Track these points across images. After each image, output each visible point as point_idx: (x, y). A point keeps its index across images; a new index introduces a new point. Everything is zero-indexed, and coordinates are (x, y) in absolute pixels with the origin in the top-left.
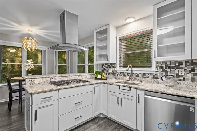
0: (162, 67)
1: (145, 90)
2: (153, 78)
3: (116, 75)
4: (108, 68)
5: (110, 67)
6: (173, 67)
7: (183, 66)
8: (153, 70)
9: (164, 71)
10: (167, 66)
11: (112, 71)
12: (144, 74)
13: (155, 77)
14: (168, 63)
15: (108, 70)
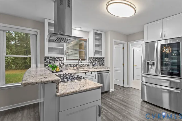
0: (90, 60)
1: (97, 72)
2: (87, 66)
3: (64, 67)
4: (54, 61)
5: (57, 61)
6: (94, 60)
7: (97, 60)
8: (87, 62)
9: (91, 62)
10: (92, 60)
11: (60, 64)
12: (83, 64)
13: (88, 66)
14: (93, 58)
15: (55, 63)
